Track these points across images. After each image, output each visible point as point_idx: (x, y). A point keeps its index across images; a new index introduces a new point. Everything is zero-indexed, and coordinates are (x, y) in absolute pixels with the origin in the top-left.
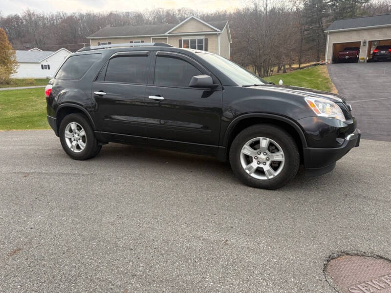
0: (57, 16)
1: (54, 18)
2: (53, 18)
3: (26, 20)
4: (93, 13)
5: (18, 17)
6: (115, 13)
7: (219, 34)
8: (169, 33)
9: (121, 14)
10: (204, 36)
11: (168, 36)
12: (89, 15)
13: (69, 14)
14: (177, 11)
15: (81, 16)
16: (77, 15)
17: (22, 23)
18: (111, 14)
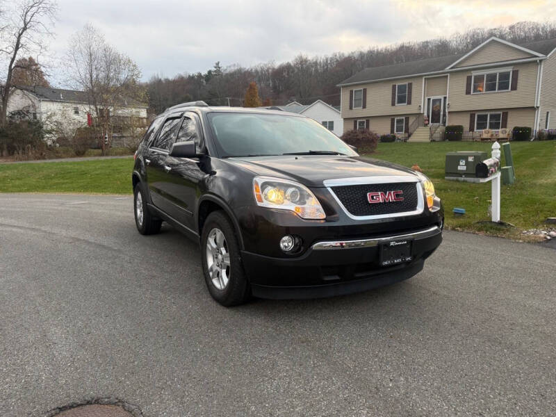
0: (332, 59)
1: (329, 62)
2: (327, 61)
3: (298, 68)
4: (377, 50)
5: (290, 65)
6: (408, 45)
7: (541, 61)
8: (452, 68)
9: (416, 46)
10: (512, 67)
11: (450, 73)
12: (371, 53)
13: (346, 54)
14: (508, 29)
15: (362, 55)
16: (356, 55)
17: (293, 72)
18: (402, 47)
